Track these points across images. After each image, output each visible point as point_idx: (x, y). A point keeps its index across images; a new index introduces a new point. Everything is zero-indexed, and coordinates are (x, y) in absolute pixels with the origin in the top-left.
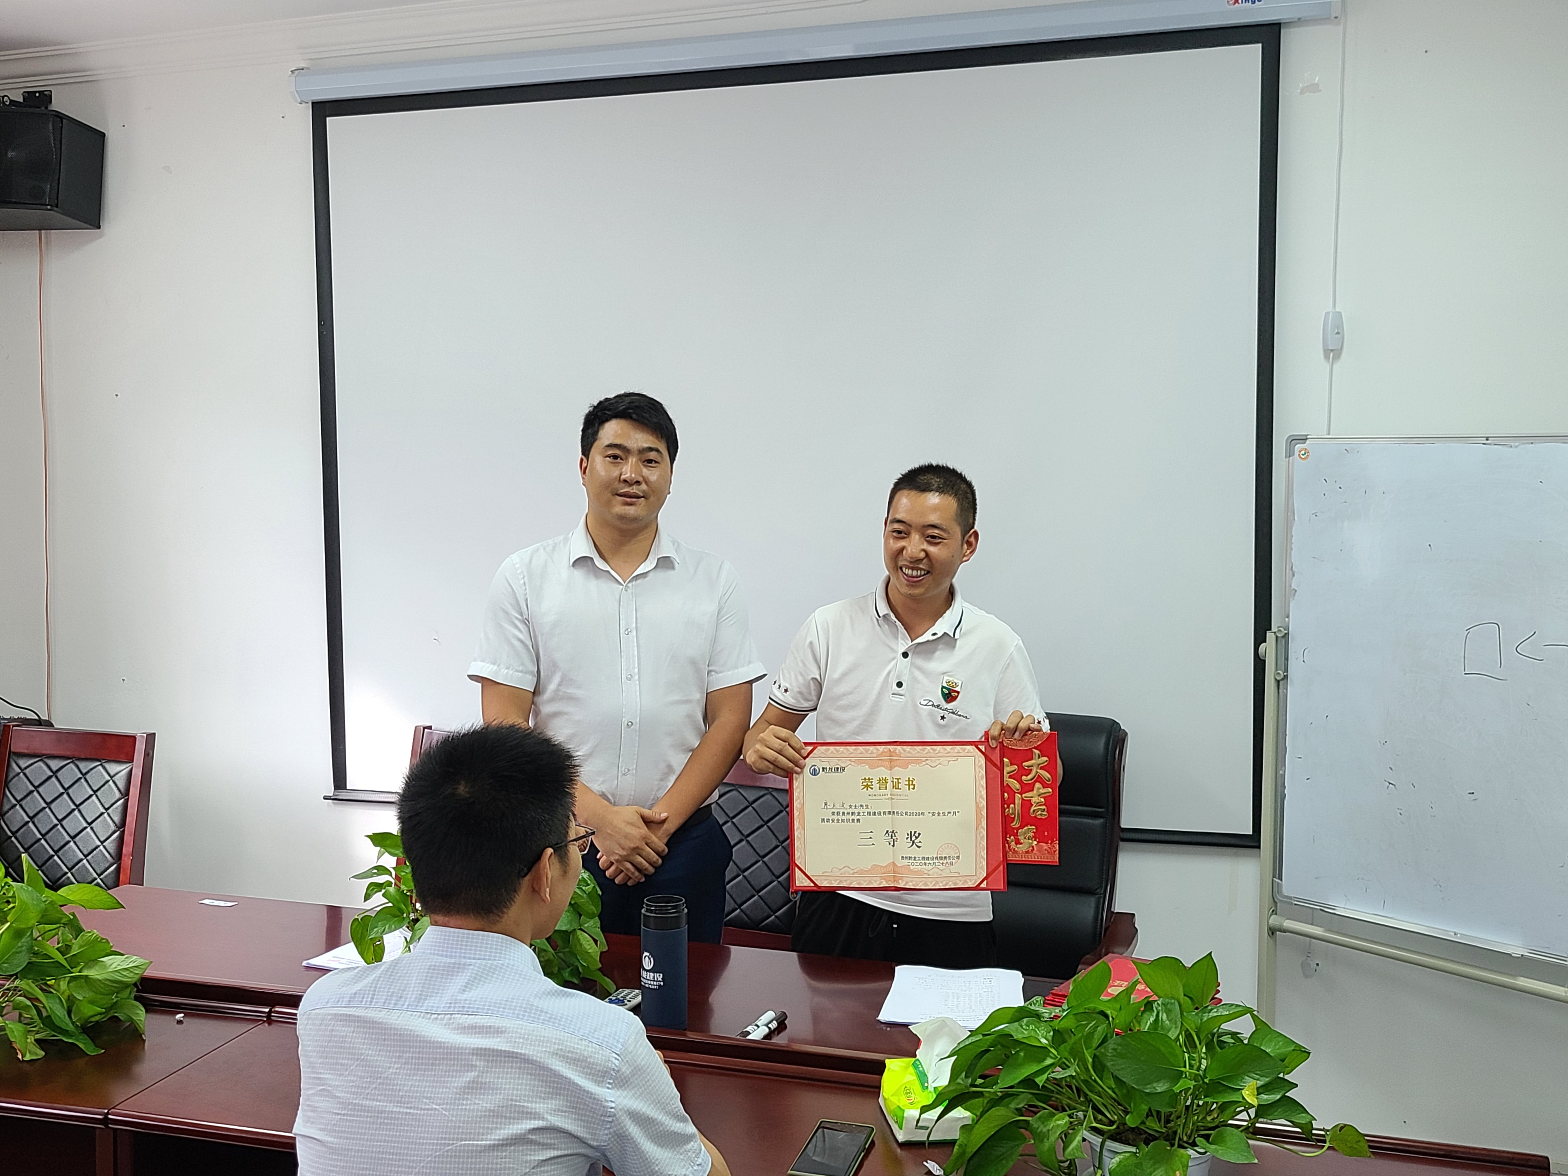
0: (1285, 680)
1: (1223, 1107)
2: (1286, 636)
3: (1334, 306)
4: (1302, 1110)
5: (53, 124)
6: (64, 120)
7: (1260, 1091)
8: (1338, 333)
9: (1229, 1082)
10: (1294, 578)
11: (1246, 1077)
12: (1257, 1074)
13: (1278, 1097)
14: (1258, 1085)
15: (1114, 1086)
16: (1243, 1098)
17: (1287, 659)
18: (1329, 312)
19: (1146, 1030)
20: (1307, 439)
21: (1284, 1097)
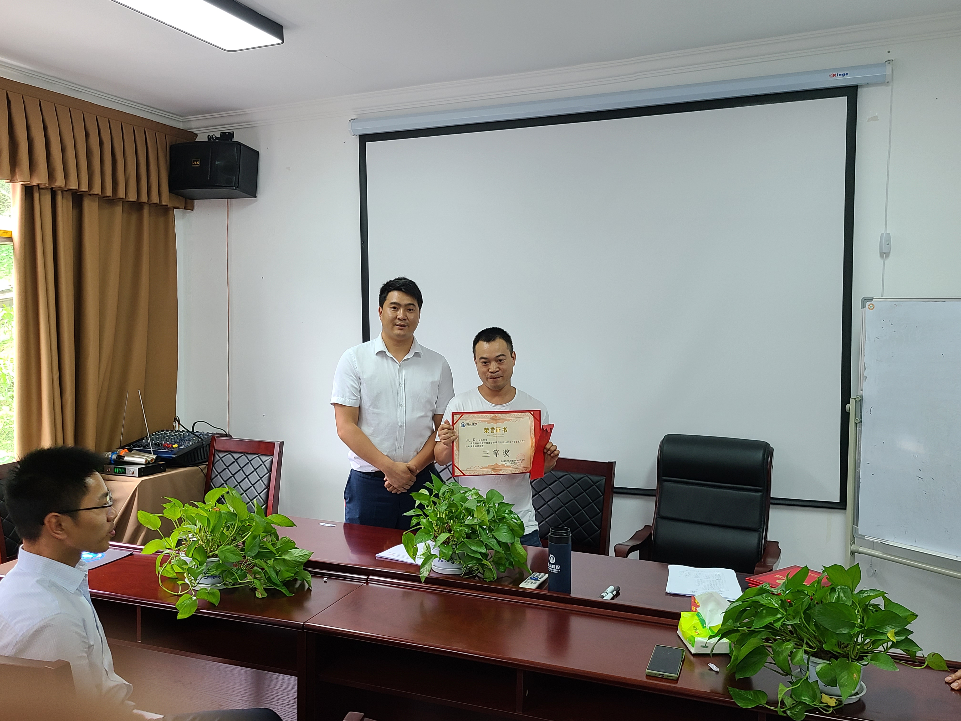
0: (860, 423)
1: (874, 643)
2: (861, 400)
3: (886, 230)
4: (916, 645)
5: (237, 148)
6: (242, 146)
7: (896, 634)
8: (888, 244)
9: (879, 629)
10: (866, 371)
11: (888, 627)
12: (893, 626)
13: (903, 638)
14: (895, 631)
15: (815, 630)
16: (888, 637)
17: (861, 412)
18: (883, 234)
19: (834, 601)
20: (873, 299)
21: (906, 638)
